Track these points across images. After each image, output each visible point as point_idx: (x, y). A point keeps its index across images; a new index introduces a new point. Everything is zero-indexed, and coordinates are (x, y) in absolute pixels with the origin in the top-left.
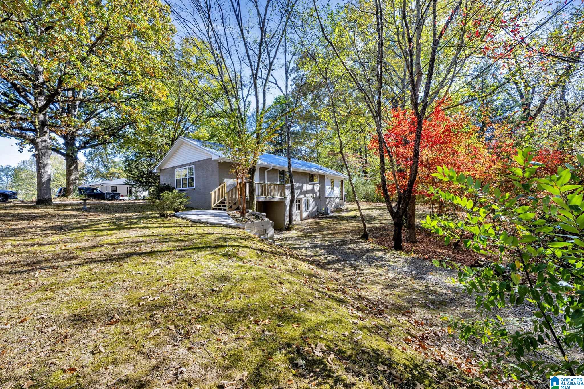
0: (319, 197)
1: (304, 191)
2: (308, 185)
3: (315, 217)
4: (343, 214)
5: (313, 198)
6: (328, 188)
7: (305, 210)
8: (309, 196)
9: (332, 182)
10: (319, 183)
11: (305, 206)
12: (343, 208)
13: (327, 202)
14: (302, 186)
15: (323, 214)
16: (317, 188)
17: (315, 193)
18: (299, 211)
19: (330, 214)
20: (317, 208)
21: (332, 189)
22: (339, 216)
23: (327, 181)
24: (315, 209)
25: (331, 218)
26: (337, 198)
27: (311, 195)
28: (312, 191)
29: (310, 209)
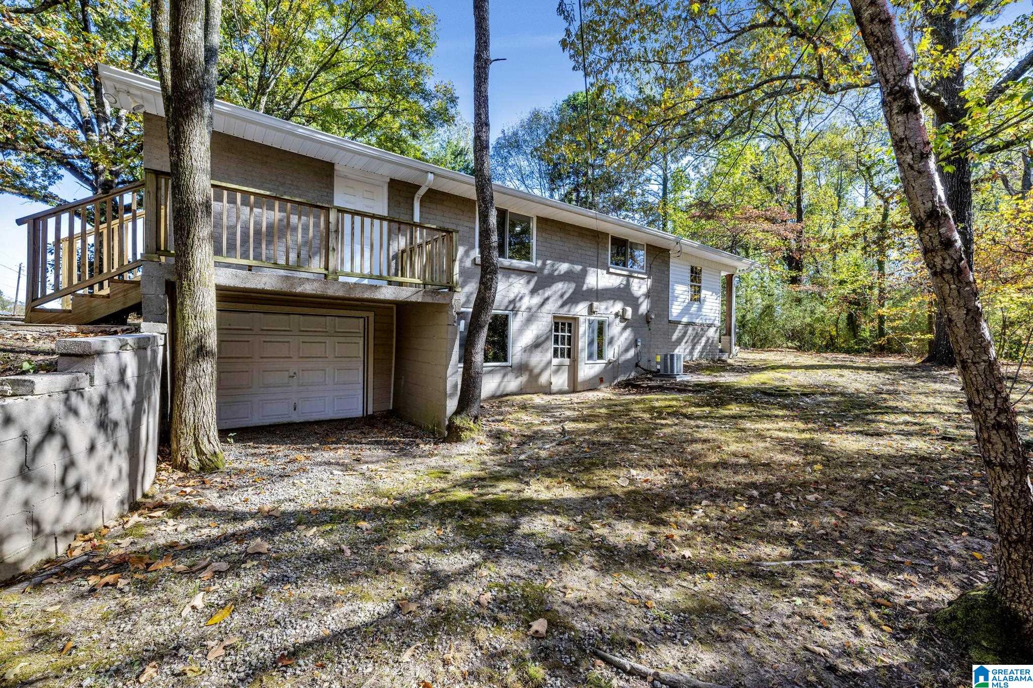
0: (647, 319)
1: (590, 291)
2: (602, 272)
3: (629, 385)
4: (727, 378)
5: (623, 319)
6: (681, 291)
7: (590, 357)
8: (609, 310)
9: (695, 275)
10: (649, 273)
11: (591, 343)
12: (730, 361)
13: (675, 337)
14: (584, 273)
15: (656, 374)
16: (640, 287)
17: (633, 302)
18: (567, 361)
19: (683, 378)
20: (637, 355)
21: (696, 298)
22: (713, 386)
23: (678, 270)
24: (631, 353)
25: (682, 388)
26: (710, 326)
27: (618, 307)
28: (623, 294)
29: (610, 354)
